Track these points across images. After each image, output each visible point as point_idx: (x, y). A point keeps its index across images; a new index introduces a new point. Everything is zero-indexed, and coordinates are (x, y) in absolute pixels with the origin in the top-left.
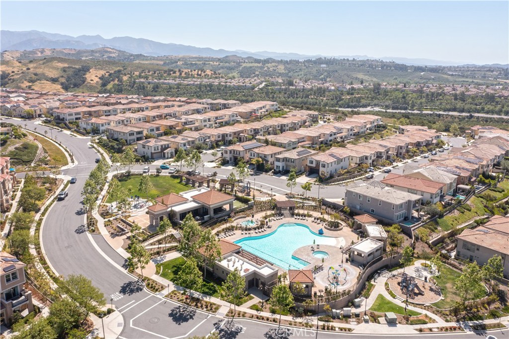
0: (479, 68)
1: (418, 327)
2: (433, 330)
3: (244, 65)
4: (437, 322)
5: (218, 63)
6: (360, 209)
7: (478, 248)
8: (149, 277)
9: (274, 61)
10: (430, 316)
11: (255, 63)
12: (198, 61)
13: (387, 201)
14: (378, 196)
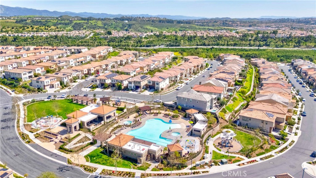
0: (210, 20)
1: (238, 163)
2: (245, 164)
3: (75, 22)
4: (245, 160)
5: (56, 21)
6: (186, 106)
7: (250, 119)
8: (84, 164)
9: (94, 19)
10: (241, 157)
11: (82, 20)
12: (42, 19)
13: (202, 100)
14: (196, 98)
